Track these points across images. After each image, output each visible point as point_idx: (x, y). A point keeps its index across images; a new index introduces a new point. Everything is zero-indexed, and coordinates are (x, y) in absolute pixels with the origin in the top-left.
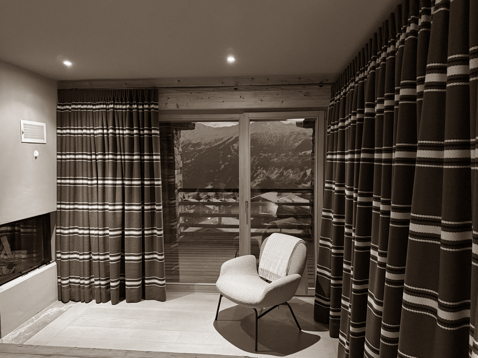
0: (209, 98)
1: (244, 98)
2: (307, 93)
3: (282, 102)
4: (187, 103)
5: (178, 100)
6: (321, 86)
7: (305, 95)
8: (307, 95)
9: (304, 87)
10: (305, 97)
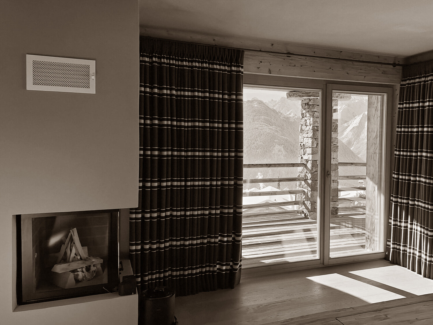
0: (301, 66)
1: (333, 70)
2: (384, 71)
3: (365, 77)
4: (280, 69)
5: (270, 65)
6: (394, 66)
7: (382, 73)
8: (384, 72)
9: (382, 66)
10: (382, 74)
